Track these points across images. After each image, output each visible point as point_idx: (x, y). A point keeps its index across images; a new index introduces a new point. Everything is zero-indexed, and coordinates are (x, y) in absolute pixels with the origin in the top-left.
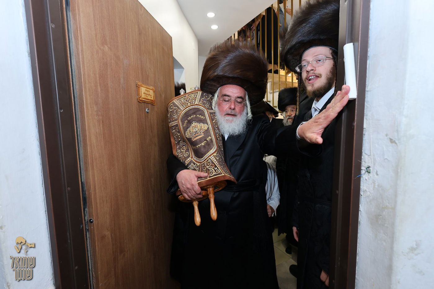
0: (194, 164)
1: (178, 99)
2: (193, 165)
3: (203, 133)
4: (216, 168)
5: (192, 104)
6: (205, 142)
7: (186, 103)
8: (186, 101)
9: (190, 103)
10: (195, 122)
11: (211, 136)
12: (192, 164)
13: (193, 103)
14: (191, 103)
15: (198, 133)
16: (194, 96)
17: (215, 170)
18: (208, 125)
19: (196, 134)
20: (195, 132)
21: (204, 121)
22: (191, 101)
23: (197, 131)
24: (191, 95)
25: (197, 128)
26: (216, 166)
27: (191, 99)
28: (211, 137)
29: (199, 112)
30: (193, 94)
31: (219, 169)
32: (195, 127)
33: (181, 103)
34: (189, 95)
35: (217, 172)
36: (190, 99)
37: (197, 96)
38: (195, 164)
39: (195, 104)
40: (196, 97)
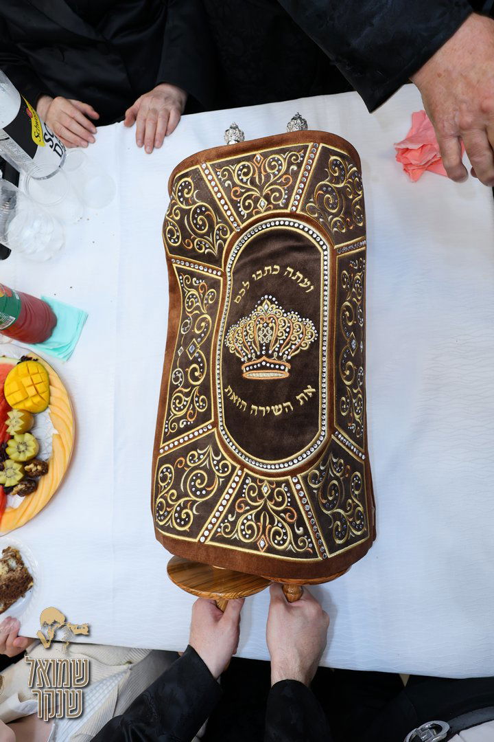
0: (217, 453)
1: (220, 166)
2: (212, 454)
3: (288, 361)
4: (300, 531)
5: (277, 207)
6: (288, 407)
7: (249, 197)
8: (253, 182)
9: (267, 198)
10: (272, 302)
11: (316, 386)
12: (210, 448)
13: (280, 203)
14: (269, 203)
15: (270, 356)
16: (290, 164)
17: (296, 536)
18: (318, 329)
19: (261, 356)
20: (261, 346)
21: (304, 306)
22: (273, 191)
23: (268, 346)
24: (277, 156)
25: (272, 328)
26: (301, 523)
27: (272, 179)
28: (317, 388)
29: (300, 256)
30: (283, 151)
31: (309, 537)
32: (267, 323)
33: (227, 190)
34: (265, 156)
35: (301, 544)
36: (268, 177)
37: (299, 166)
38: (217, 455)
39: (288, 211)
40: (295, 174)
